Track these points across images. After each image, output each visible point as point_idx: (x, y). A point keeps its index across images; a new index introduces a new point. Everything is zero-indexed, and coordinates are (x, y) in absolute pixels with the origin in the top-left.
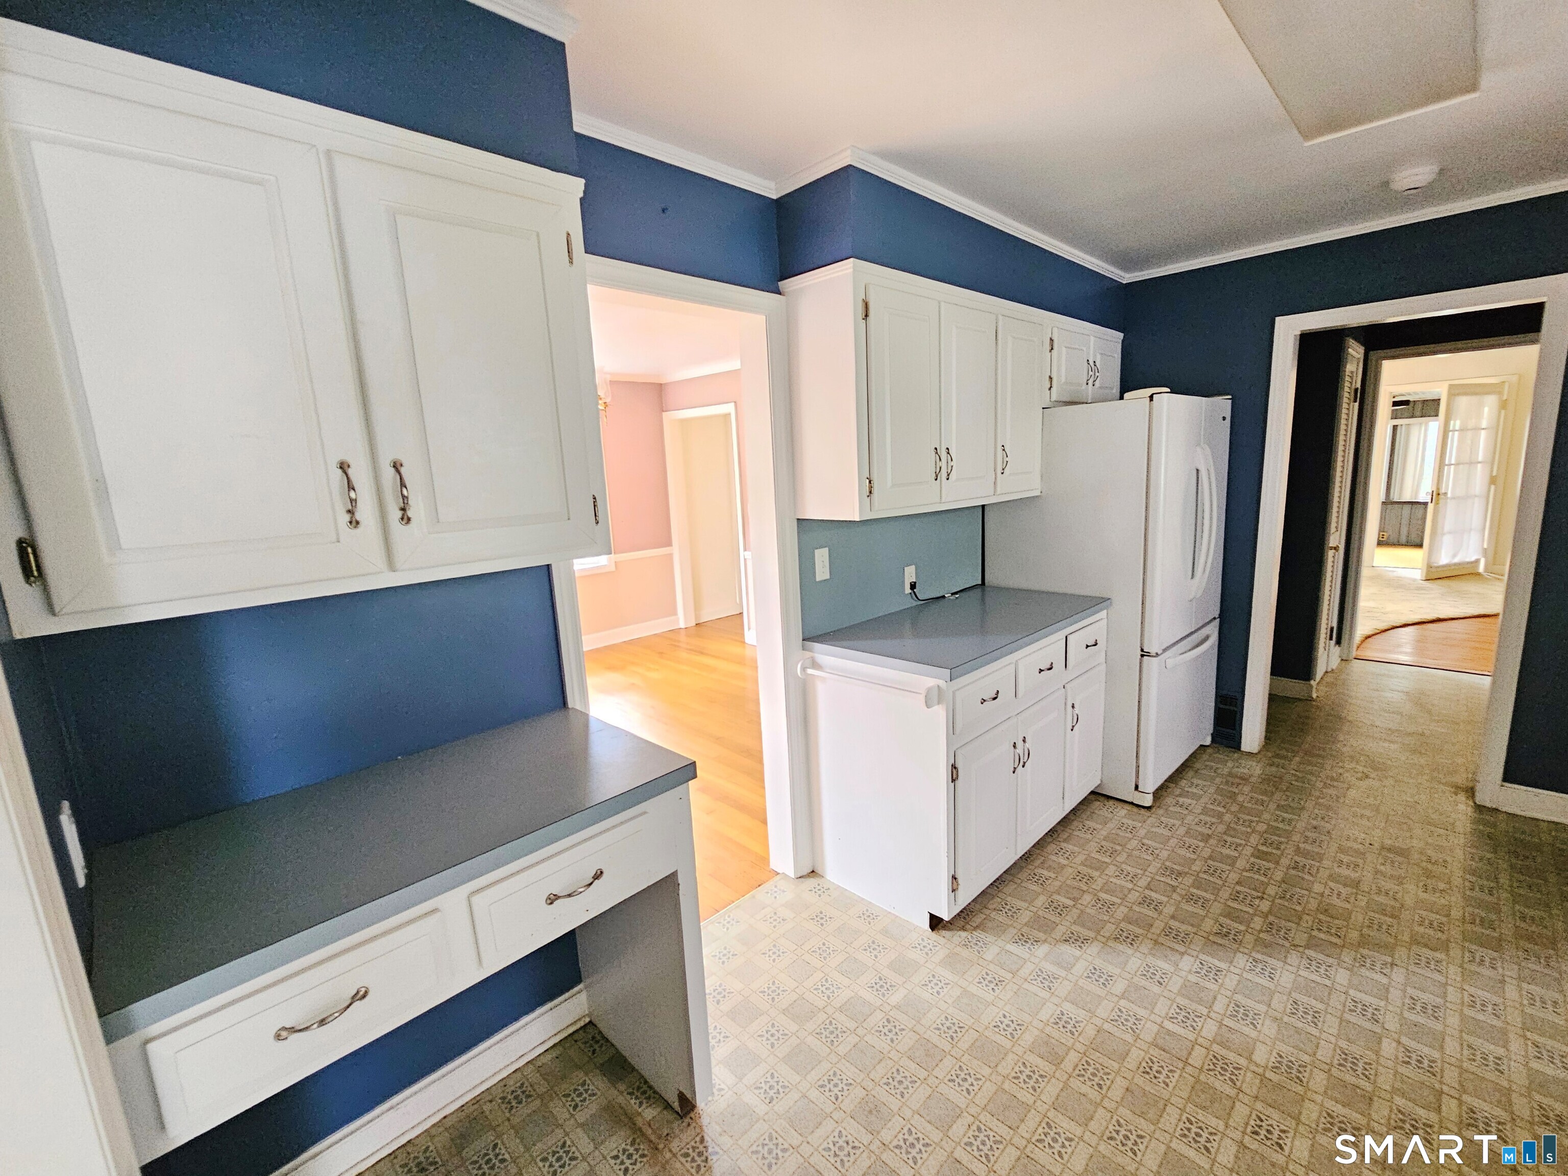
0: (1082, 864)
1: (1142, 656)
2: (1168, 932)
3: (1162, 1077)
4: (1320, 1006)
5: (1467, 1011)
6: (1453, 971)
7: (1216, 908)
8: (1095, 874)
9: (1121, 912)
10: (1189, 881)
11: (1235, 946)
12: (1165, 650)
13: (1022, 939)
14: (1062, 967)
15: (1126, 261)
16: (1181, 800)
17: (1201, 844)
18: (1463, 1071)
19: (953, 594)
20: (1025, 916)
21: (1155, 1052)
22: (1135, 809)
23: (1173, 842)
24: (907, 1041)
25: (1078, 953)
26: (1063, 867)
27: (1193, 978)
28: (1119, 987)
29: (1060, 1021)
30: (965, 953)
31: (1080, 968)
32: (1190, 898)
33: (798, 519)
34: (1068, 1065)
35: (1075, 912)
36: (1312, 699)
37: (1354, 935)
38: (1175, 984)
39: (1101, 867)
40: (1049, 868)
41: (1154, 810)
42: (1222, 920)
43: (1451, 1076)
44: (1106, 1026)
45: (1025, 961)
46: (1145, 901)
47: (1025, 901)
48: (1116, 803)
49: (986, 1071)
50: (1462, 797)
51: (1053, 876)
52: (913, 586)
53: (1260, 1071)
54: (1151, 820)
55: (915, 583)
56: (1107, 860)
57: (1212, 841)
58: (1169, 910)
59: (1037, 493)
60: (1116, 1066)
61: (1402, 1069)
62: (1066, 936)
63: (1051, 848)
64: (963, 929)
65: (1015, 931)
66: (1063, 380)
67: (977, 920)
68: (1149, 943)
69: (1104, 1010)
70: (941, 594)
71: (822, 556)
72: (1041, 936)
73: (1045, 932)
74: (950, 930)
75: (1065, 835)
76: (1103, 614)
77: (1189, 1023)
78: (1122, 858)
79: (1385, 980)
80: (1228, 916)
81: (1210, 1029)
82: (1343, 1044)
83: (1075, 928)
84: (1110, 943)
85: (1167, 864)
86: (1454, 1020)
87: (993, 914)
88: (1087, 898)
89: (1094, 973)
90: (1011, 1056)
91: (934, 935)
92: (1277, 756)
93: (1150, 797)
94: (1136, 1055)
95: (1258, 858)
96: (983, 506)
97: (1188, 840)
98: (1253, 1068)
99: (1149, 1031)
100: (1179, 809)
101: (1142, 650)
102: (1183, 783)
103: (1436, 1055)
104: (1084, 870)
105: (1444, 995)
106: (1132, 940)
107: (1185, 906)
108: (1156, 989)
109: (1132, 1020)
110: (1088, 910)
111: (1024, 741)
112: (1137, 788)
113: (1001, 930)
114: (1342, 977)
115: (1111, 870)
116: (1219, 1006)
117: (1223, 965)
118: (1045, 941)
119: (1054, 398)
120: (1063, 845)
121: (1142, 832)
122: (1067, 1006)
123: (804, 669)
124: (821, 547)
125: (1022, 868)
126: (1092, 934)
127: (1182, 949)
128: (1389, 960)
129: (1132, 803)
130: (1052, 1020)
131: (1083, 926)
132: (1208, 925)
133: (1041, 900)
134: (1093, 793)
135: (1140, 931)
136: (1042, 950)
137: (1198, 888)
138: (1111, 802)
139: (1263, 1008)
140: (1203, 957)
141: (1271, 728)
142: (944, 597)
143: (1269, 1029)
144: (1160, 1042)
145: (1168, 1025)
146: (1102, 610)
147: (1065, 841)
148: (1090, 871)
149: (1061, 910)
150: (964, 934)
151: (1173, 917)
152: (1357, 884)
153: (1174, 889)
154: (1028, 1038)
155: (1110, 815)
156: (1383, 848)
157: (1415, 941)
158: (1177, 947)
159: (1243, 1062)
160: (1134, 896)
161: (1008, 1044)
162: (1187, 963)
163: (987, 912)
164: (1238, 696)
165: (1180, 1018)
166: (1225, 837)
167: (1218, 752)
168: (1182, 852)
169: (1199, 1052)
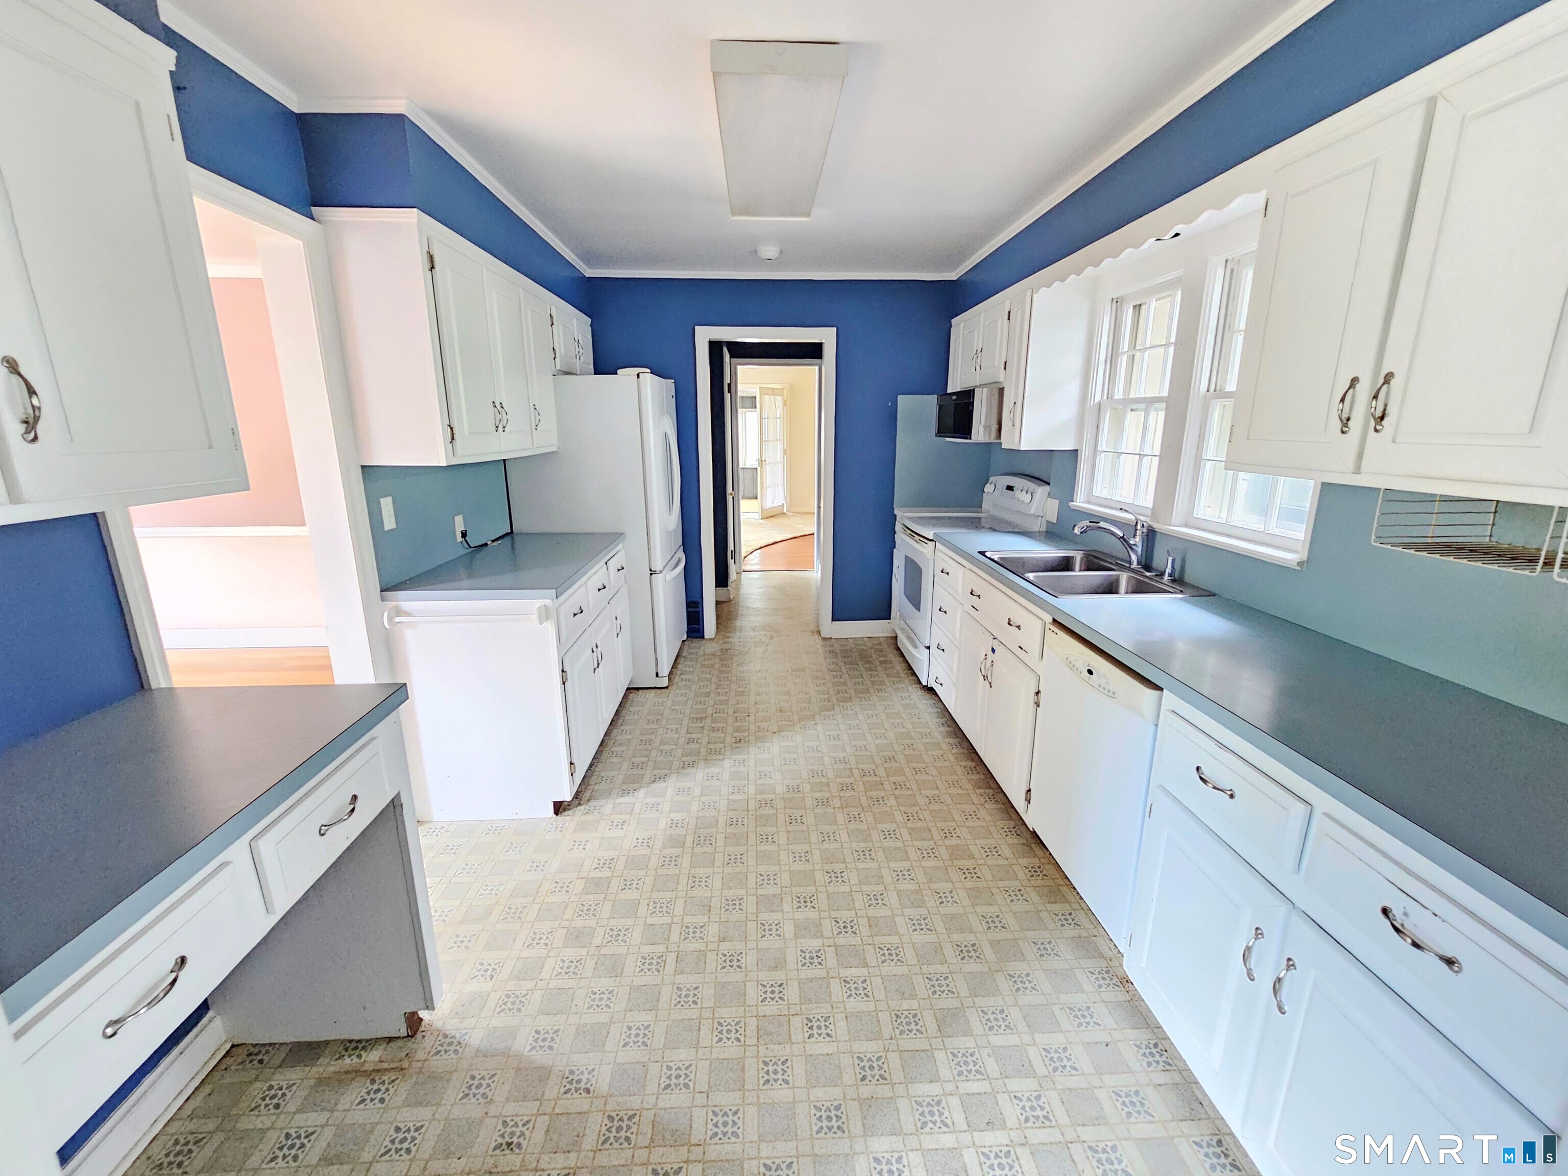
0: (641, 734)
1: (651, 574)
2: (710, 752)
3: (740, 823)
4: (795, 756)
5: (849, 732)
6: (839, 717)
7: (730, 730)
8: (653, 737)
9: (679, 752)
10: (709, 720)
11: (747, 744)
12: (664, 568)
13: (625, 792)
14: (658, 796)
15: (588, 259)
16: (683, 677)
17: (706, 699)
18: (855, 756)
19: (493, 541)
20: (620, 779)
21: (731, 814)
22: (659, 691)
23: (690, 702)
24: (579, 886)
25: (664, 785)
26: (629, 741)
27: (733, 769)
28: (697, 791)
29: (674, 824)
30: (589, 818)
31: (670, 792)
32: (713, 730)
33: (363, 467)
34: (689, 843)
35: (651, 764)
36: (731, 601)
37: (796, 718)
38: (726, 776)
39: (653, 732)
40: (620, 745)
41: (670, 688)
42: (735, 734)
43: (852, 760)
44: (700, 814)
45: (634, 804)
46: (690, 741)
47: (615, 770)
48: (645, 691)
49: (642, 872)
50: (816, 636)
51: (626, 748)
52: (464, 535)
53: (782, 796)
54: (672, 693)
55: (466, 531)
56: (657, 726)
57: (712, 695)
58: (705, 740)
59: (555, 449)
60: (714, 830)
61: (835, 767)
62: (652, 779)
63: (615, 732)
64: (579, 804)
65: (618, 790)
66: (563, 353)
67: (587, 794)
68: (703, 762)
69: (695, 807)
70: (484, 542)
71: (387, 504)
72: (636, 786)
73: (638, 782)
74: (569, 810)
75: (620, 721)
76: (620, 546)
77: (741, 791)
78: (664, 722)
79: (816, 732)
80: (737, 731)
81: (752, 790)
82: (810, 767)
83: (655, 772)
84: (681, 771)
85: (692, 716)
86: (845, 737)
87: (596, 787)
88: (654, 753)
89: (679, 791)
90: (653, 857)
91: (558, 817)
92: (725, 637)
93: (666, 679)
94: (722, 820)
95: (739, 696)
96: (504, 460)
97: (699, 699)
98: (778, 796)
99: (723, 804)
100: (685, 683)
101: (651, 570)
102: (680, 666)
103: (845, 755)
104: (644, 737)
105: (839, 729)
106: (693, 764)
107: (712, 735)
108: (718, 783)
109: (712, 804)
110: (658, 759)
111: (597, 647)
112: (657, 675)
113: (608, 794)
114: (799, 738)
115: (660, 731)
116: (752, 777)
117: (746, 757)
118: (640, 788)
119: (558, 367)
120: (622, 728)
121: (669, 703)
122: (673, 815)
123: (390, 619)
124: (385, 496)
125: (602, 751)
126: (667, 771)
127: (722, 757)
128: (814, 723)
129: (655, 688)
130: (668, 827)
131: (659, 769)
132: (729, 740)
133: (625, 766)
134: (628, 689)
135: (693, 758)
136: (641, 793)
137: (715, 723)
138: (641, 691)
139: (771, 769)
140: (734, 757)
141: (719, 621)
142: (486, 544)
143: (778, 776)
144: (731, 807)
145: (731, 797)
146: (619, 544)
147: (622, 725)
148: (648, 736)
149: (641, 766)
150: (582, 808)
151: (709, 743)
152: (788, 693)
153: (703, 728)
154: (659, 843)
155: (645, 700)
156: (793, 671)
157: (821, 711)
158: (718, 757)
159: (773, 796)
160: (682, 741)
161: (648, 852)
162: (727, 763)
163: (591, 787)
164: (700, 600)
165: (736, 791)
166: (719, 691)
167: (692, 643)
168: (698, 706)
169: (752, 803)
